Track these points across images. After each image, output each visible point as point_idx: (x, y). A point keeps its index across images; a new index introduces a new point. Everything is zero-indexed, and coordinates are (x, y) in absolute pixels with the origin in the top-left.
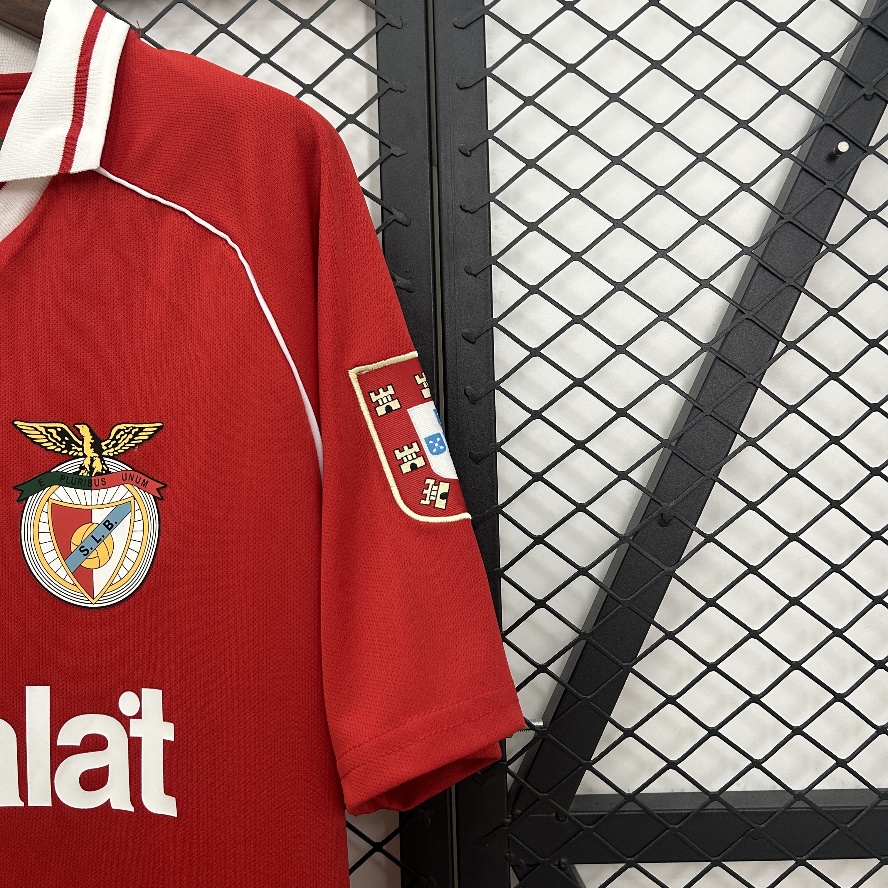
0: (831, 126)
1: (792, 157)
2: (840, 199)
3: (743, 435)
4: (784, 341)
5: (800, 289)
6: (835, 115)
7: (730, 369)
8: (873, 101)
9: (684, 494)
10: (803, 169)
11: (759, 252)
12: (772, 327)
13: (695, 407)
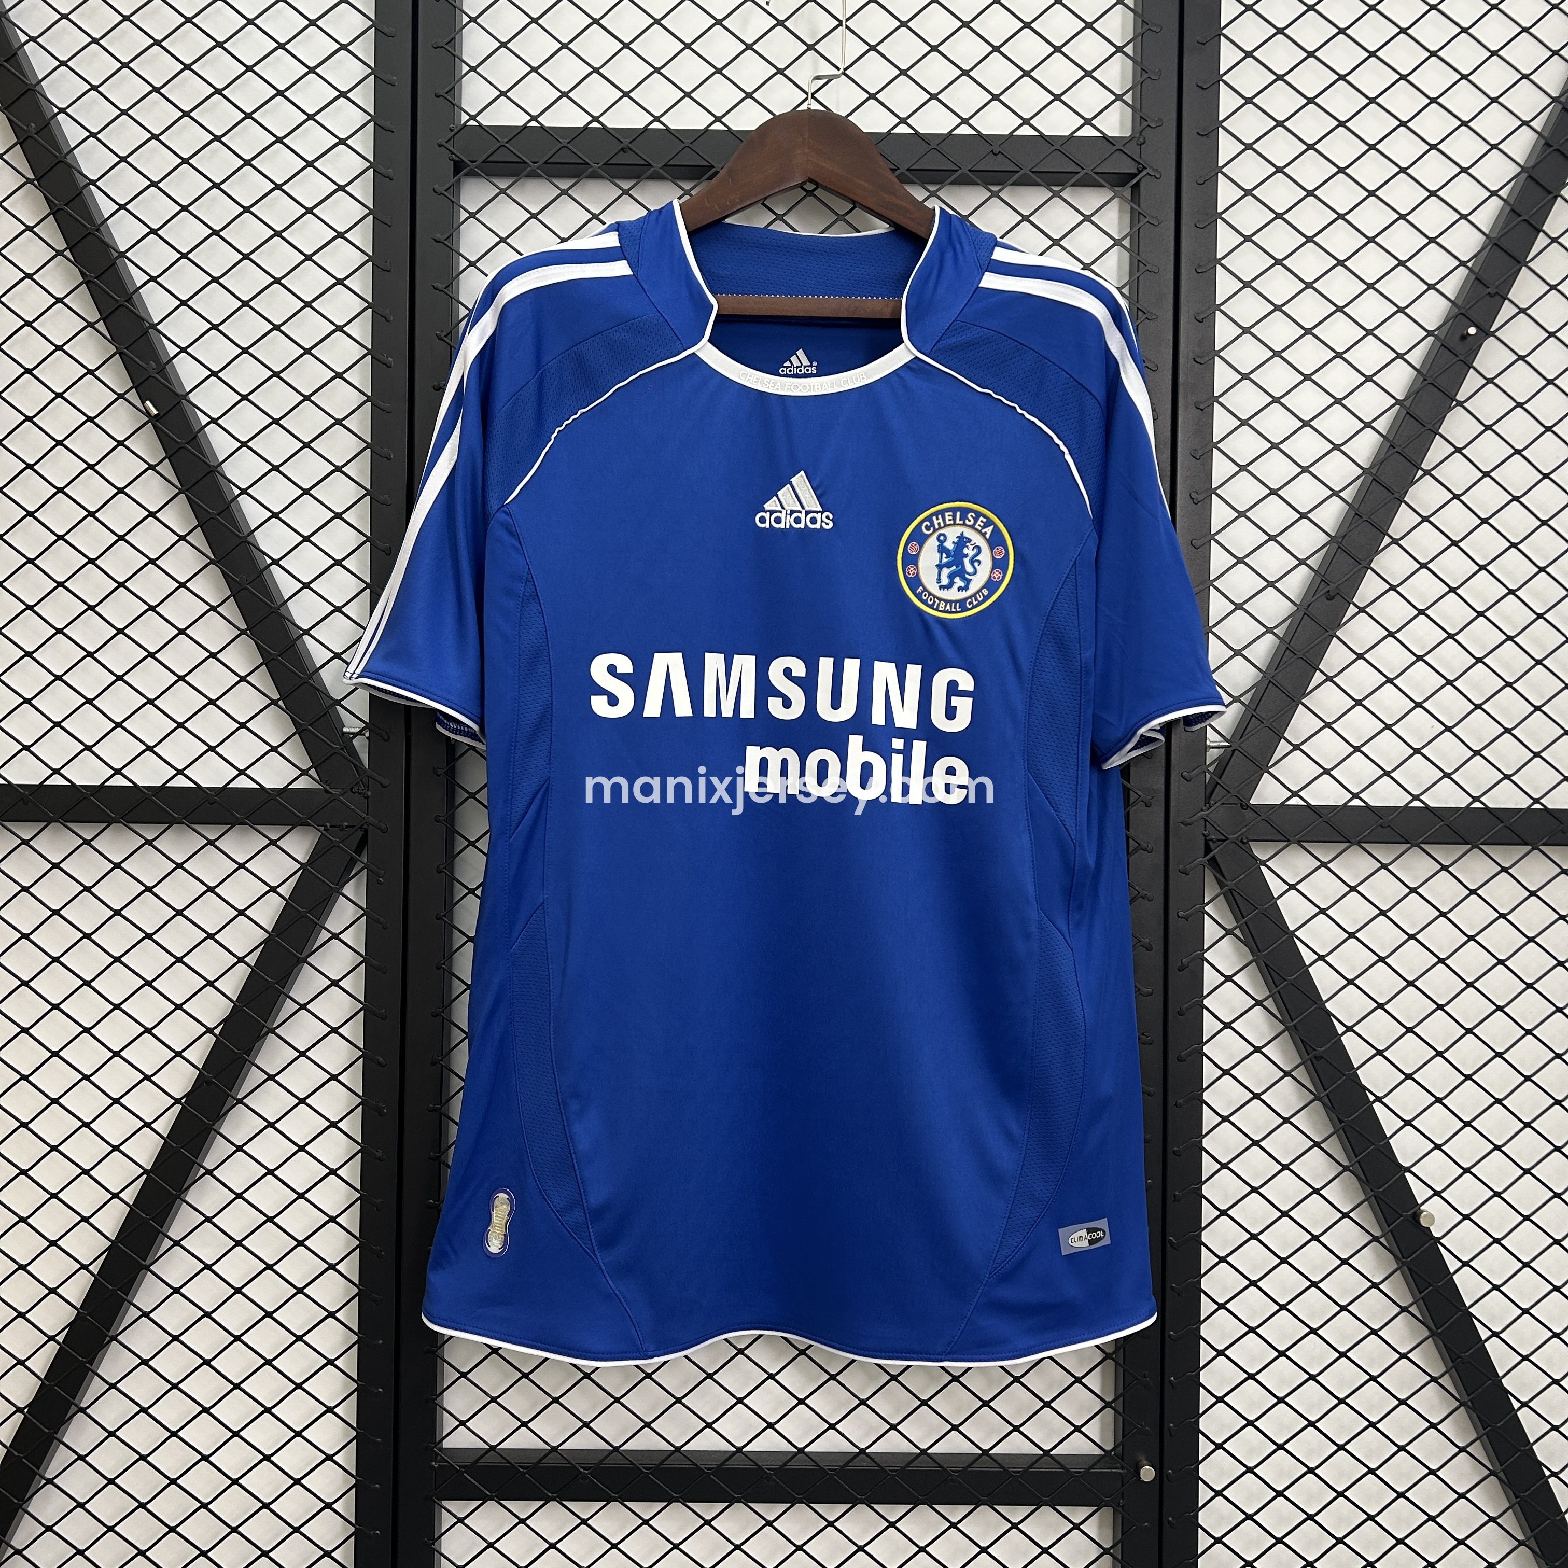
0: (1464, 314)
1: (1434, 336)
2: (1467, 367)
3: (1390, 536)
4: (1423, 470)
5: (1436, 433)
6: (1468, 307)
7: (1383, 488)
8: (1495, 297)
9: (1344, 579)
10: (1442, 345)
11: (1407, 404)
12: (1415, 459)
13: (1356, 514)
